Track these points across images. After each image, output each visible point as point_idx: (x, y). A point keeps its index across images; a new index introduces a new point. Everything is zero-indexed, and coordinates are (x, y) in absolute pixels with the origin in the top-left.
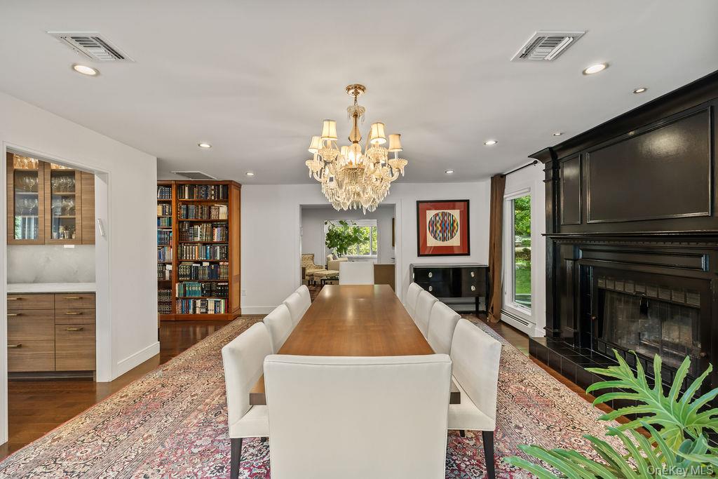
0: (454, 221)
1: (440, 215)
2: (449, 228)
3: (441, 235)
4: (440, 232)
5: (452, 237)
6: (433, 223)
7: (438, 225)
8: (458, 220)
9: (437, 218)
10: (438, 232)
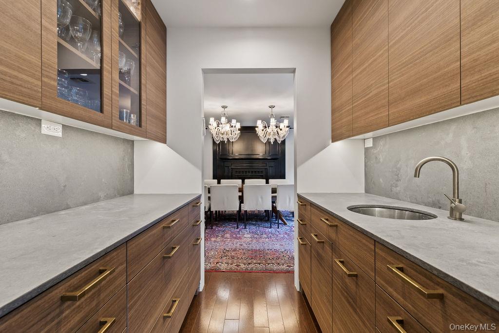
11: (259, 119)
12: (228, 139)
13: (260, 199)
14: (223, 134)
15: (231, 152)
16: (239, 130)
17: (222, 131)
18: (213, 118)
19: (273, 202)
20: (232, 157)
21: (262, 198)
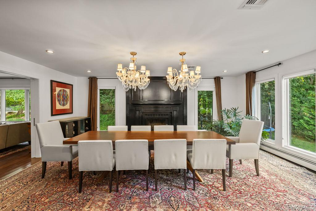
0: (68, 95)
1: (62, 91)
2: (66, 99)
3: (62, 102)
4: (62, 101)
5: (67, 104)
6: (59, 95)
7: (61, 97)
8: (69, 95)
9: (61, 93)
10: (61, 100)
11: (170, 67)
12: (137, 87)
13: (173, 157)
14: (131, 81)
15: (141, 98)
16: (149, 77)
17: (131, 78)
18: (121, 65)
19: (188, 160)
20: (142, 102)
21: (175, 155)
